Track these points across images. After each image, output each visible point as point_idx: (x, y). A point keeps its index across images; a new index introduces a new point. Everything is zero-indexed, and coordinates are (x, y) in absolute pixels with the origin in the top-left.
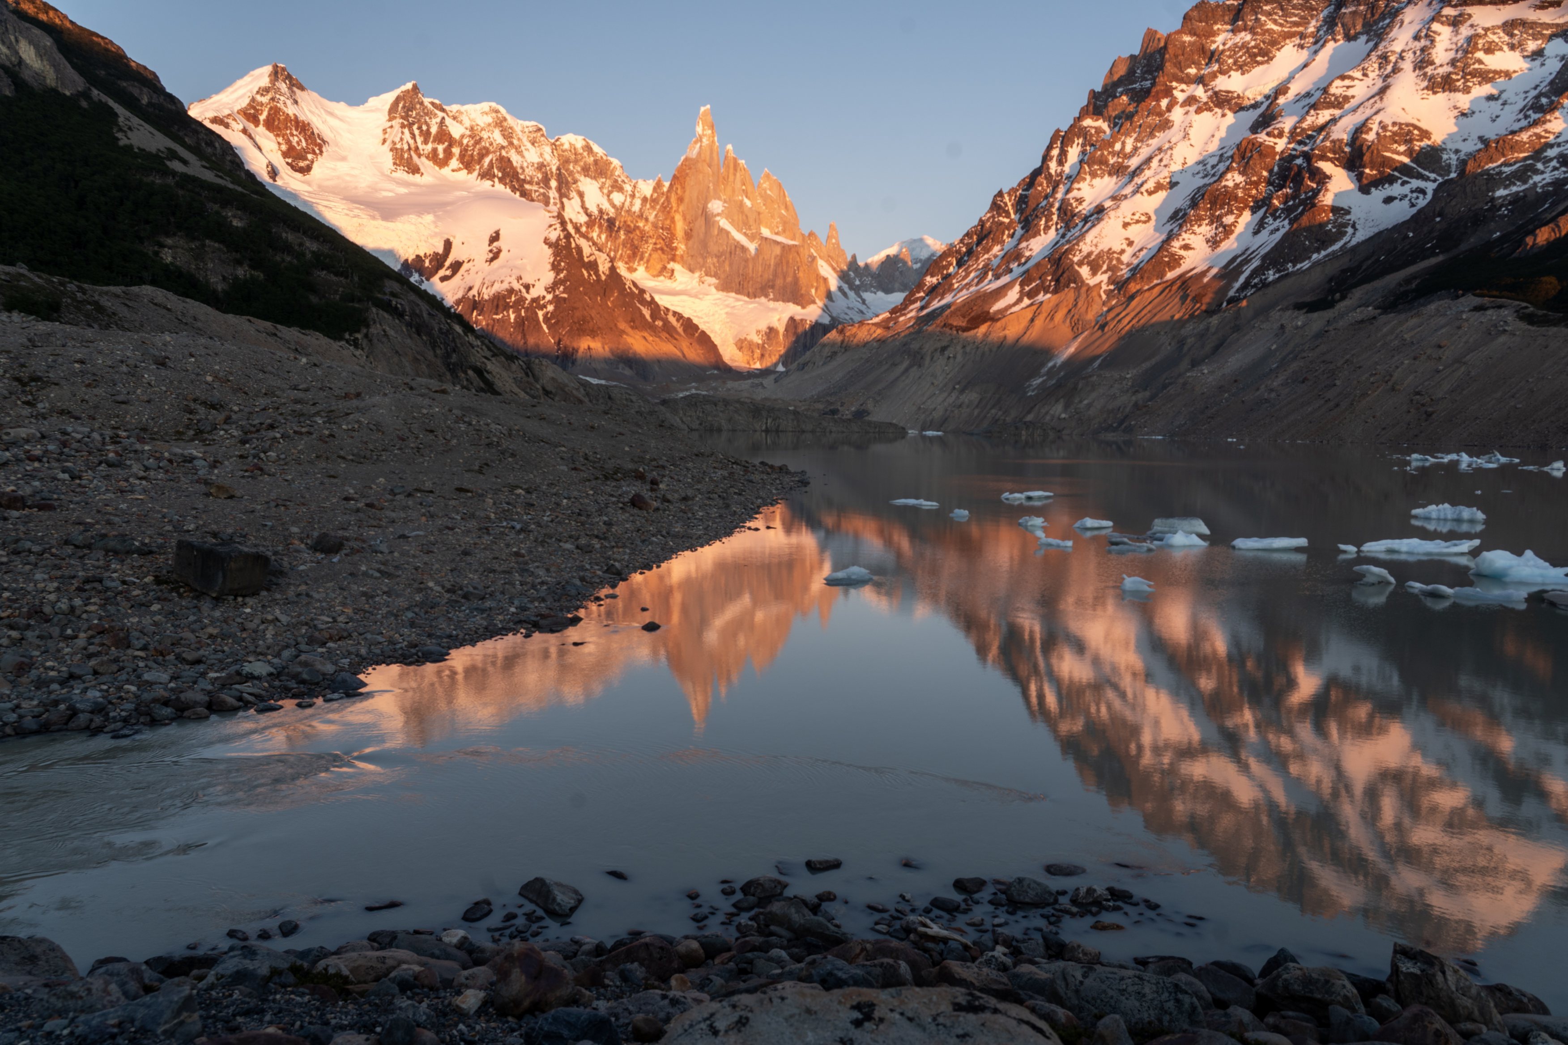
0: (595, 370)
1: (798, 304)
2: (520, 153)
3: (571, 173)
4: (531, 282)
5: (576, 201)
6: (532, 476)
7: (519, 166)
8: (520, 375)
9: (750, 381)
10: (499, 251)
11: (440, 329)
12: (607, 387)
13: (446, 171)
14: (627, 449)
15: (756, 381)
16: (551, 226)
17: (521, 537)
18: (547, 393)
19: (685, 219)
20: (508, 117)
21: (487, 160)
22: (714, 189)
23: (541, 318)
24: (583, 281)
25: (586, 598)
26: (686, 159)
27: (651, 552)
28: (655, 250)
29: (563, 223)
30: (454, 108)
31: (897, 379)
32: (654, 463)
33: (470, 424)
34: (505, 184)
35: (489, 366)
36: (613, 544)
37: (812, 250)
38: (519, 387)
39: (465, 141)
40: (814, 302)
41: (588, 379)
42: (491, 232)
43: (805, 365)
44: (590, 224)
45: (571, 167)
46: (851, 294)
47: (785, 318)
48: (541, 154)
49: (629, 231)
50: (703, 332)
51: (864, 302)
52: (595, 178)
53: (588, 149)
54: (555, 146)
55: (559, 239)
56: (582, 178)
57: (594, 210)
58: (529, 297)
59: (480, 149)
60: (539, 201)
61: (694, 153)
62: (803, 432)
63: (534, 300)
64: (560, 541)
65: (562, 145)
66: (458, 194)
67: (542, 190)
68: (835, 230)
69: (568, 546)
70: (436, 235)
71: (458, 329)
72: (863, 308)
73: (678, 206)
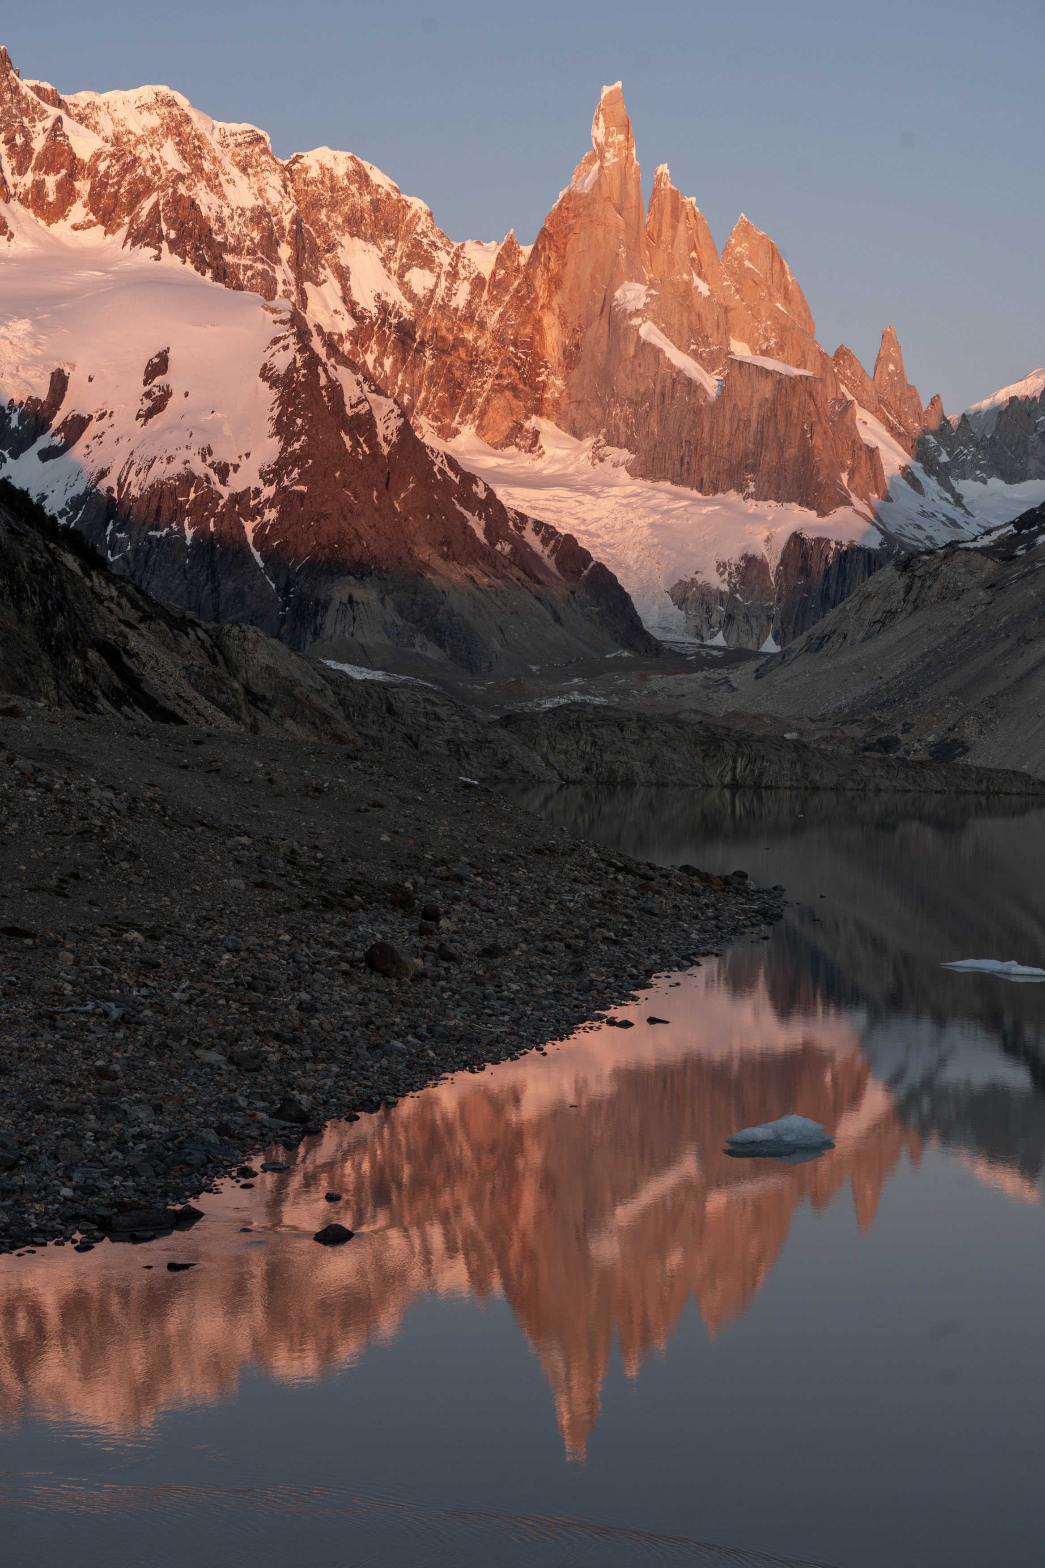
0: (363, 648)
1: (809, 506)
2: (215, 188)
3: (323, 230)
4: (232, 460)
5: (331, 289)
6: (167, 900)
7: (212, 215)
8: (199, 660)
9: (700, 675)
10: (167, 394)
11: (34, 562)
12: (385, 687)
13: (61, 229)
14: (385, 838)
15: (715, 674)
16: (276, 341)
17: (119, 1035)
18: (254, 698)
19: (564, 324)
20: (193, 114)
21: (147, 205)
22: (630, 260)
23: (250, 536)
24: (343, 458)
25: (221, 1170)
26: (569, 196)
27: (383, 1072)
28: (498, 389)
29: (303, 335)
30: (83, 98)
31: (1031, 673)
32: (441, 870)
33: (49, 789)
34: (183, 255)
35: (134, 642)
36: (308, 1053)
37: (843, 388)
38: (195, 687)
39: (102, 167)
40: (846, 502)
41: (346, 668)
42: (150, 354)
43: (823, 639)
44: (360, 337)
45: (323, 217)
46: (930, 484)
47: (782, 534)
48: (261, 191)
49: (443, 349)
50: (600, 567)
51: (958, 500)
52: (373, 239)
53: (360, 177)
54: (289, 174)
55: (292, 368)
56: (346, 239)
57: (370, 306)
58: (225, 492)
59: (132, 183)
60: (252, 288)
61: (585, 183)
62: (817, 789)
63: (236, 498)
64: (197, 1045)
65: (306, 170)
66: (85, 275)
67: (259, 266)
68: (895, 343)
69: (213, 1056)
70: (35, 361)
71: (71, 562)
72: (957, 514)
73: (550, 296)
